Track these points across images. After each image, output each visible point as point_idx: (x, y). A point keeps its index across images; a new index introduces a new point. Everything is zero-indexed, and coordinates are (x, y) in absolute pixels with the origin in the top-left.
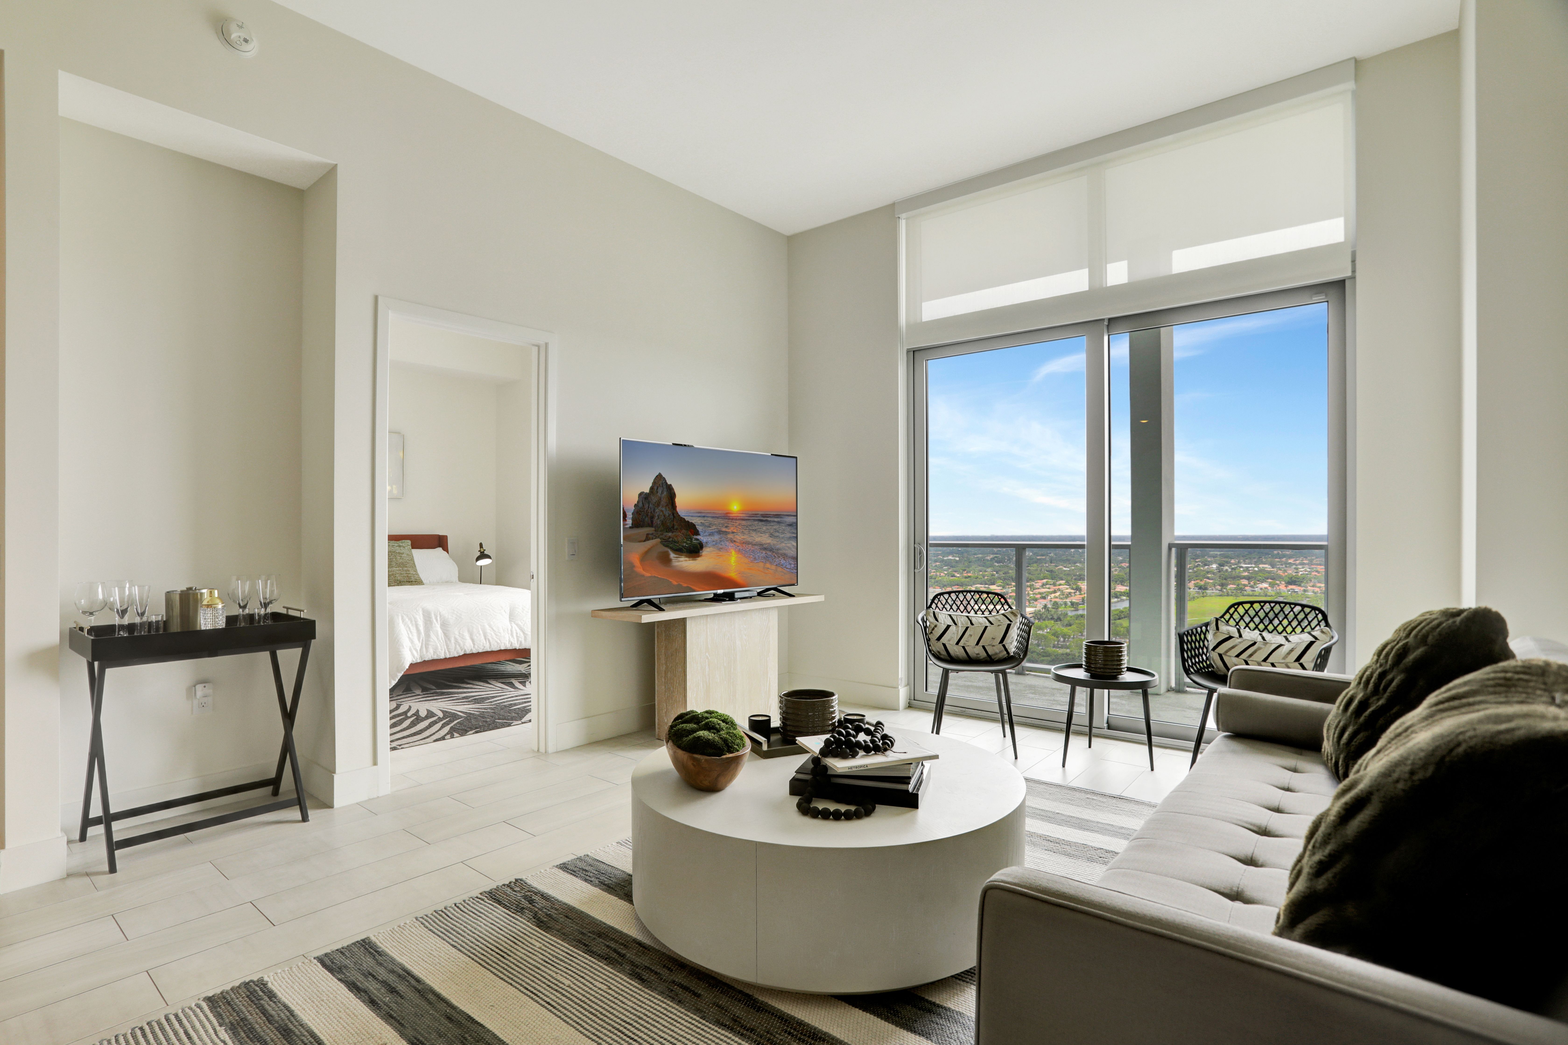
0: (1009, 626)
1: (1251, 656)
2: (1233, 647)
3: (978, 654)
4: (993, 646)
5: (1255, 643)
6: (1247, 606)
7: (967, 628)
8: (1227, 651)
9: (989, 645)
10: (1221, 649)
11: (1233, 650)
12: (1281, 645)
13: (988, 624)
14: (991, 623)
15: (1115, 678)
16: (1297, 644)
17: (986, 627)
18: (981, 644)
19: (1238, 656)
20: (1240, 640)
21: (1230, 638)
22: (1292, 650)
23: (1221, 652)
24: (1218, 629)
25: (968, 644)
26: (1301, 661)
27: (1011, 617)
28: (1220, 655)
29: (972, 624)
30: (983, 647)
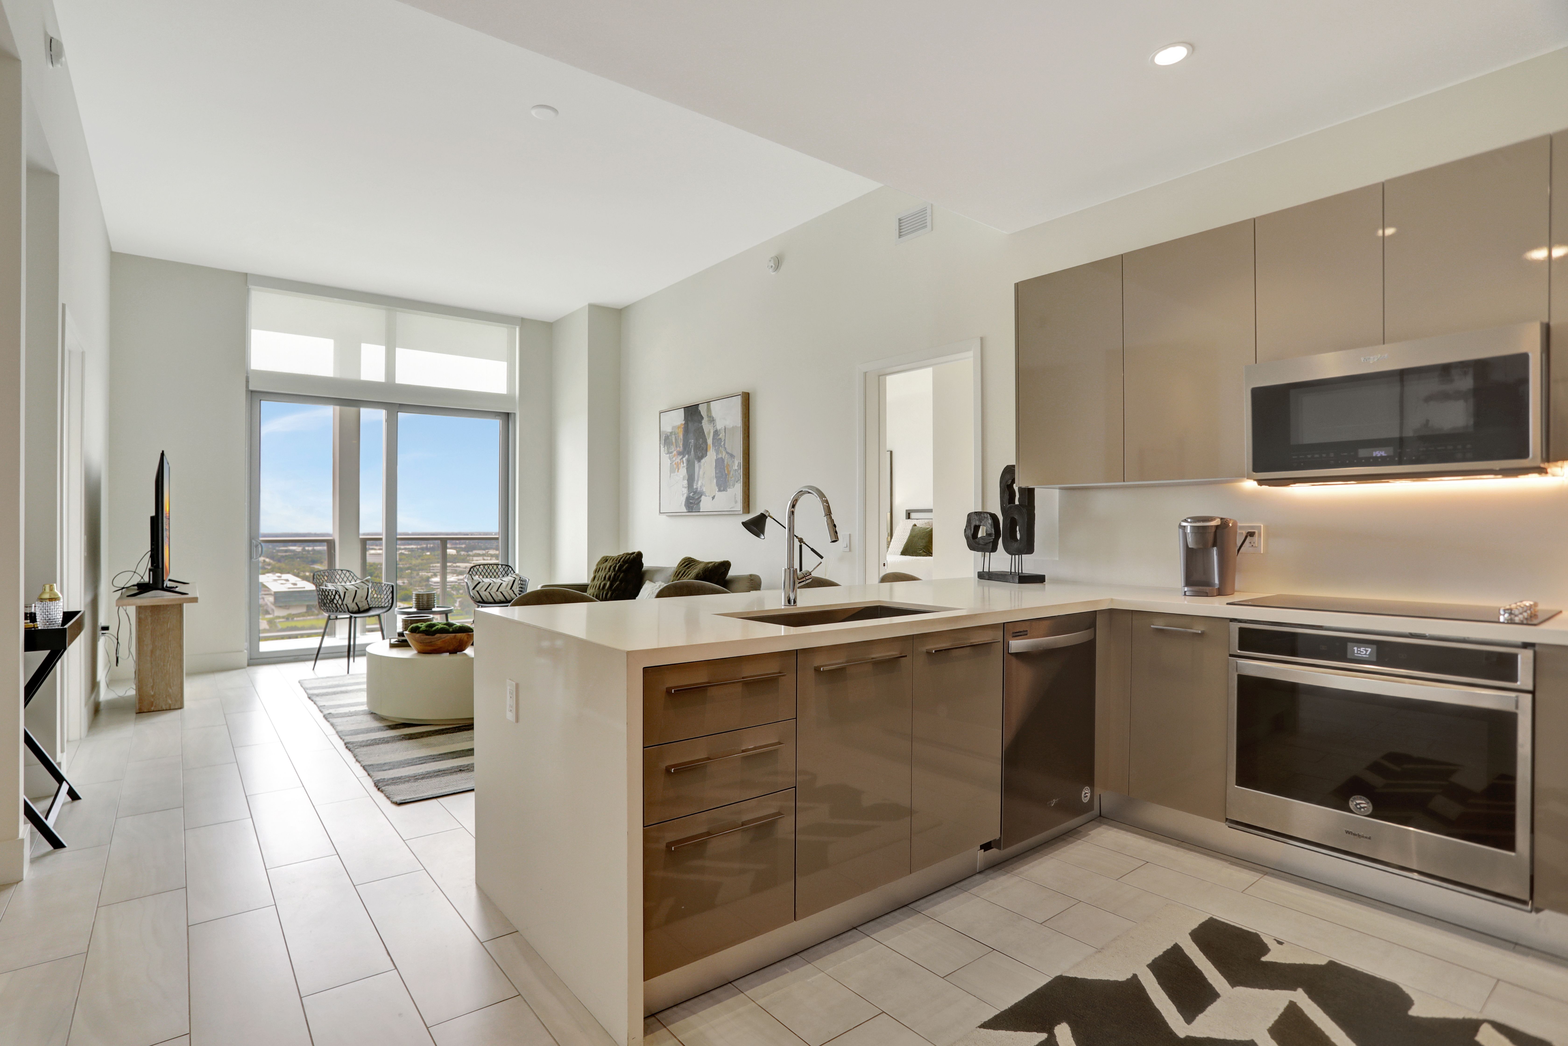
0: (368, 588)
1: (491, 590)
2: (482, 587)
3: (353, 608)
4: (362, 602)
5: (490, 584)
6: (478, 567)
7: (345, 593)
8: (480, 589)
9: (359, 601)
10: (477, 588)
11: (482, 588)
12: (502, 584)
13: (356, 589)
14: (358, 588)
15: (431, 609)
16: (509, 581)
17: (356, 591)
18: (355, 601)
19: (485, 590)
20: (484, 583)
21: (479, 583)
22: (508, 585)
23: (478, 590)
24: (473, 579)
25: (348, 602)
26: (513, 589)
27: (368, 584)
28: (478, 591)
29: (347, 589)
30: (356, 603)
